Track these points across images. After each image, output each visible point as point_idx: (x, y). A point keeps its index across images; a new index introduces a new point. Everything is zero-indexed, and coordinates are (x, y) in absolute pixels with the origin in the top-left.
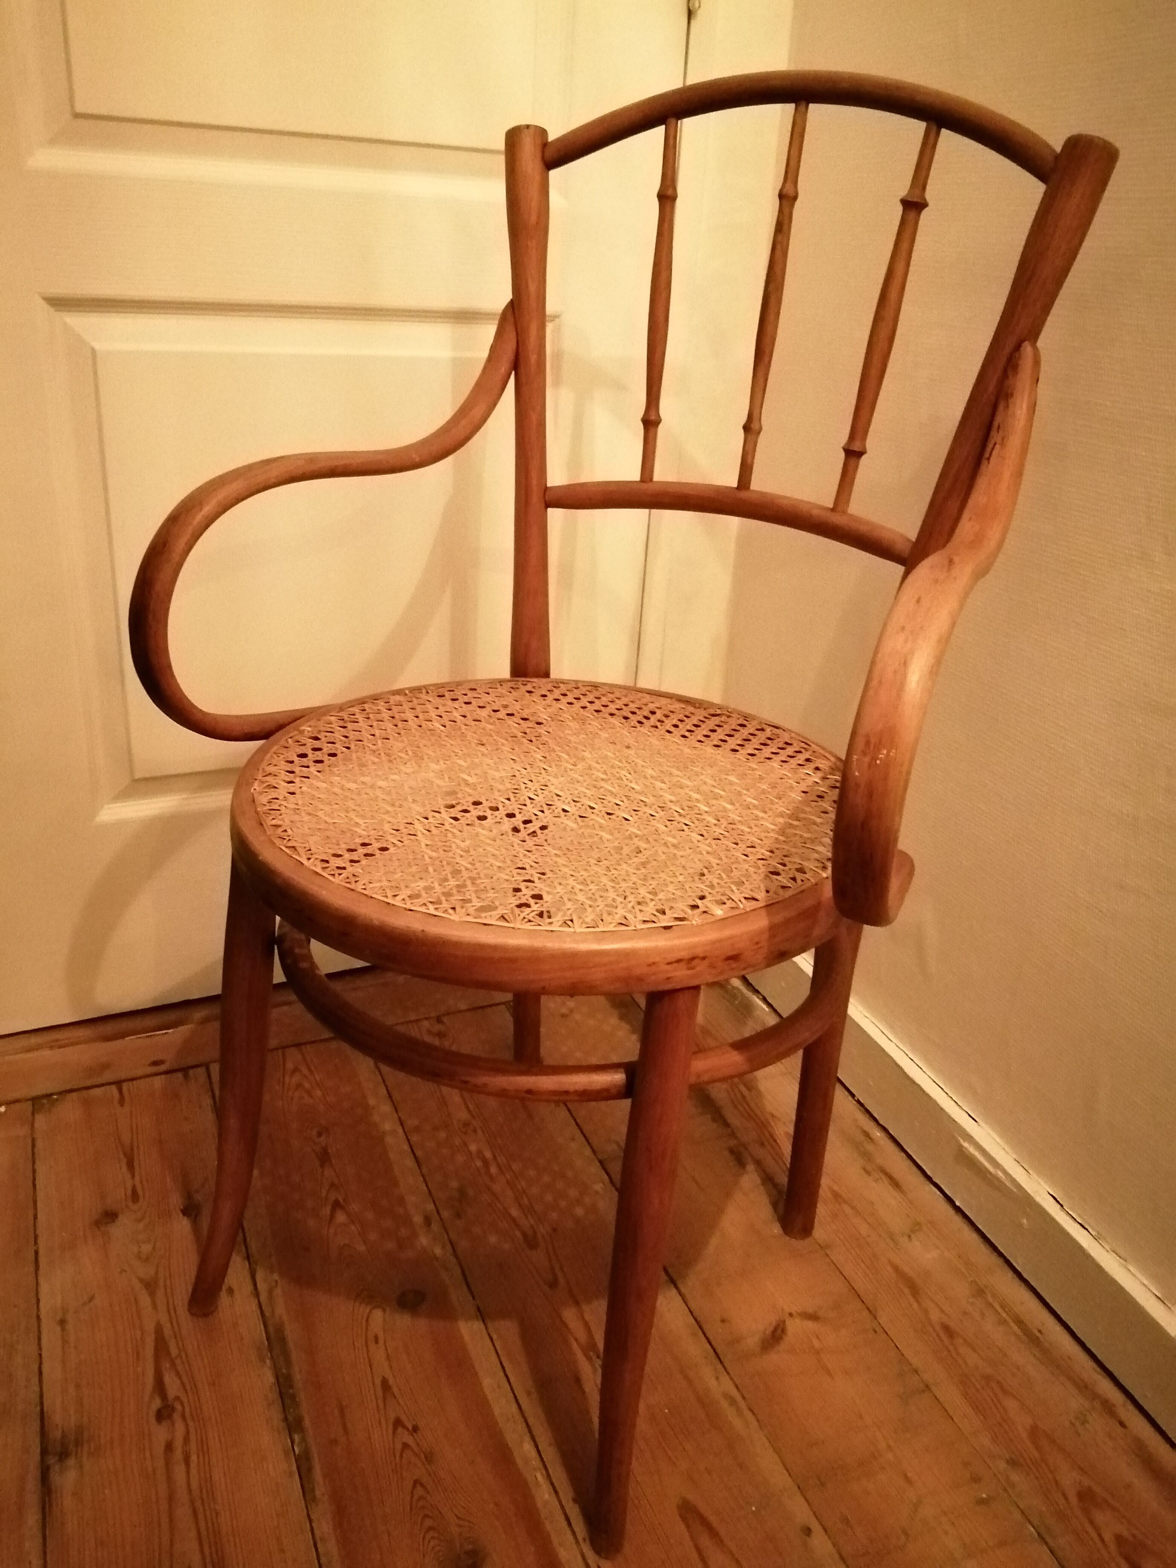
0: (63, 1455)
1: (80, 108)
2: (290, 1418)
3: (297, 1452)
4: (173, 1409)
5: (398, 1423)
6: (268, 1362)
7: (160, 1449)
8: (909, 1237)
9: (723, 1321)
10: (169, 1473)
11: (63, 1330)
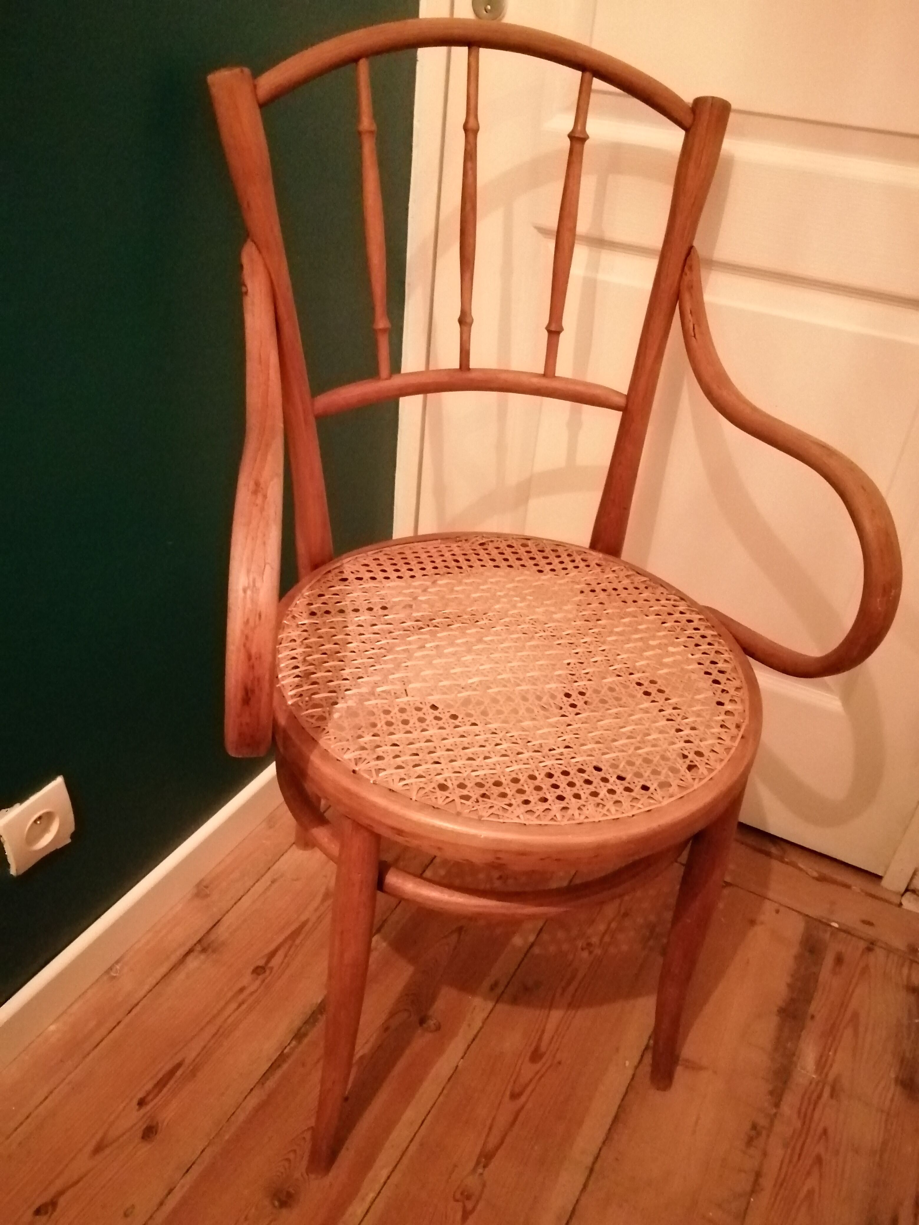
0: (204, 950)
2: (303, 1030)
4: (265, 972)
7: (239, 986)
10: (227, 1003)
11: (270, 885)
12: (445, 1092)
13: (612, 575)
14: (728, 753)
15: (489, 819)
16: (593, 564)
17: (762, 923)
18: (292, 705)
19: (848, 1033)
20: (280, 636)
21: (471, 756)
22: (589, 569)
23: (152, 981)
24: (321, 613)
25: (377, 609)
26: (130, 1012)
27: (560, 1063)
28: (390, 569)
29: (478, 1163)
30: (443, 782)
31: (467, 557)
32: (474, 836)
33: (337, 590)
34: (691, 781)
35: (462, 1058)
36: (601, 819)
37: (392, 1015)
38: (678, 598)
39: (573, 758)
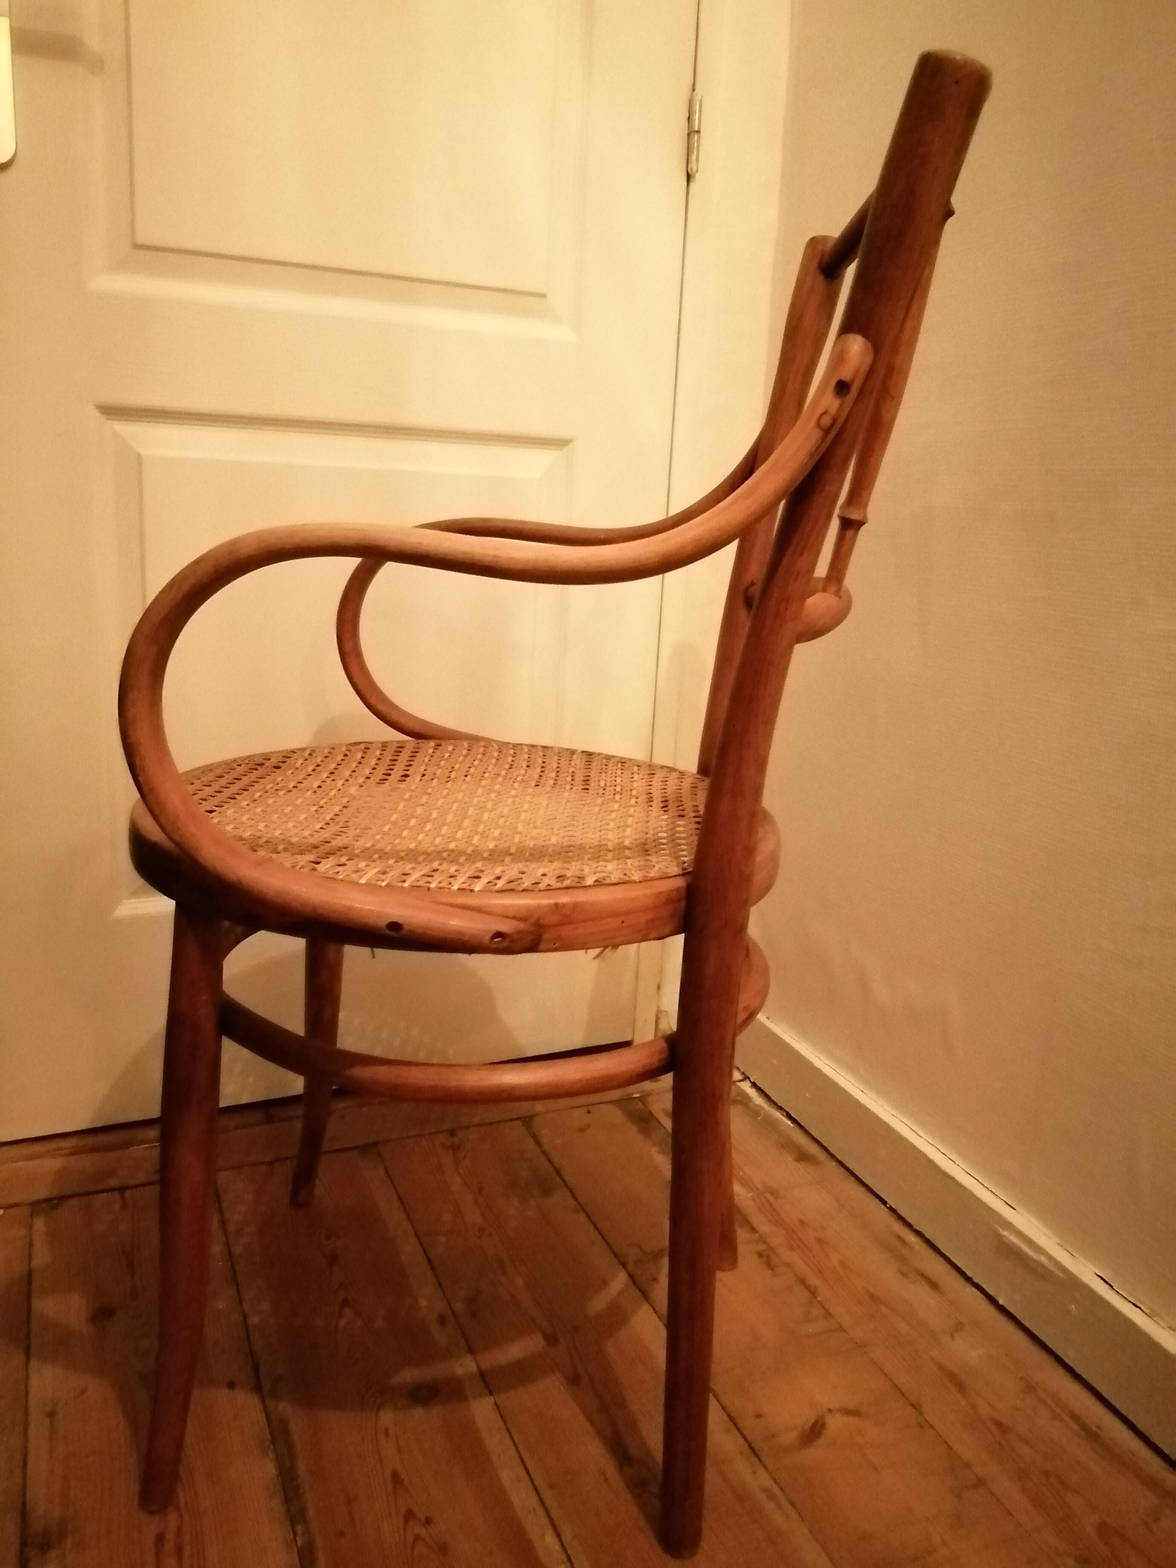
0: (45, 1547)
1: (140, 240)
2: (293, 1509)
3: (299, 1543)
5: (409, 1515)
6: (271, 1455)
8: (952, 1336)
9: (758, 1416)
11: (51, 1423)
12: (513, 1432)
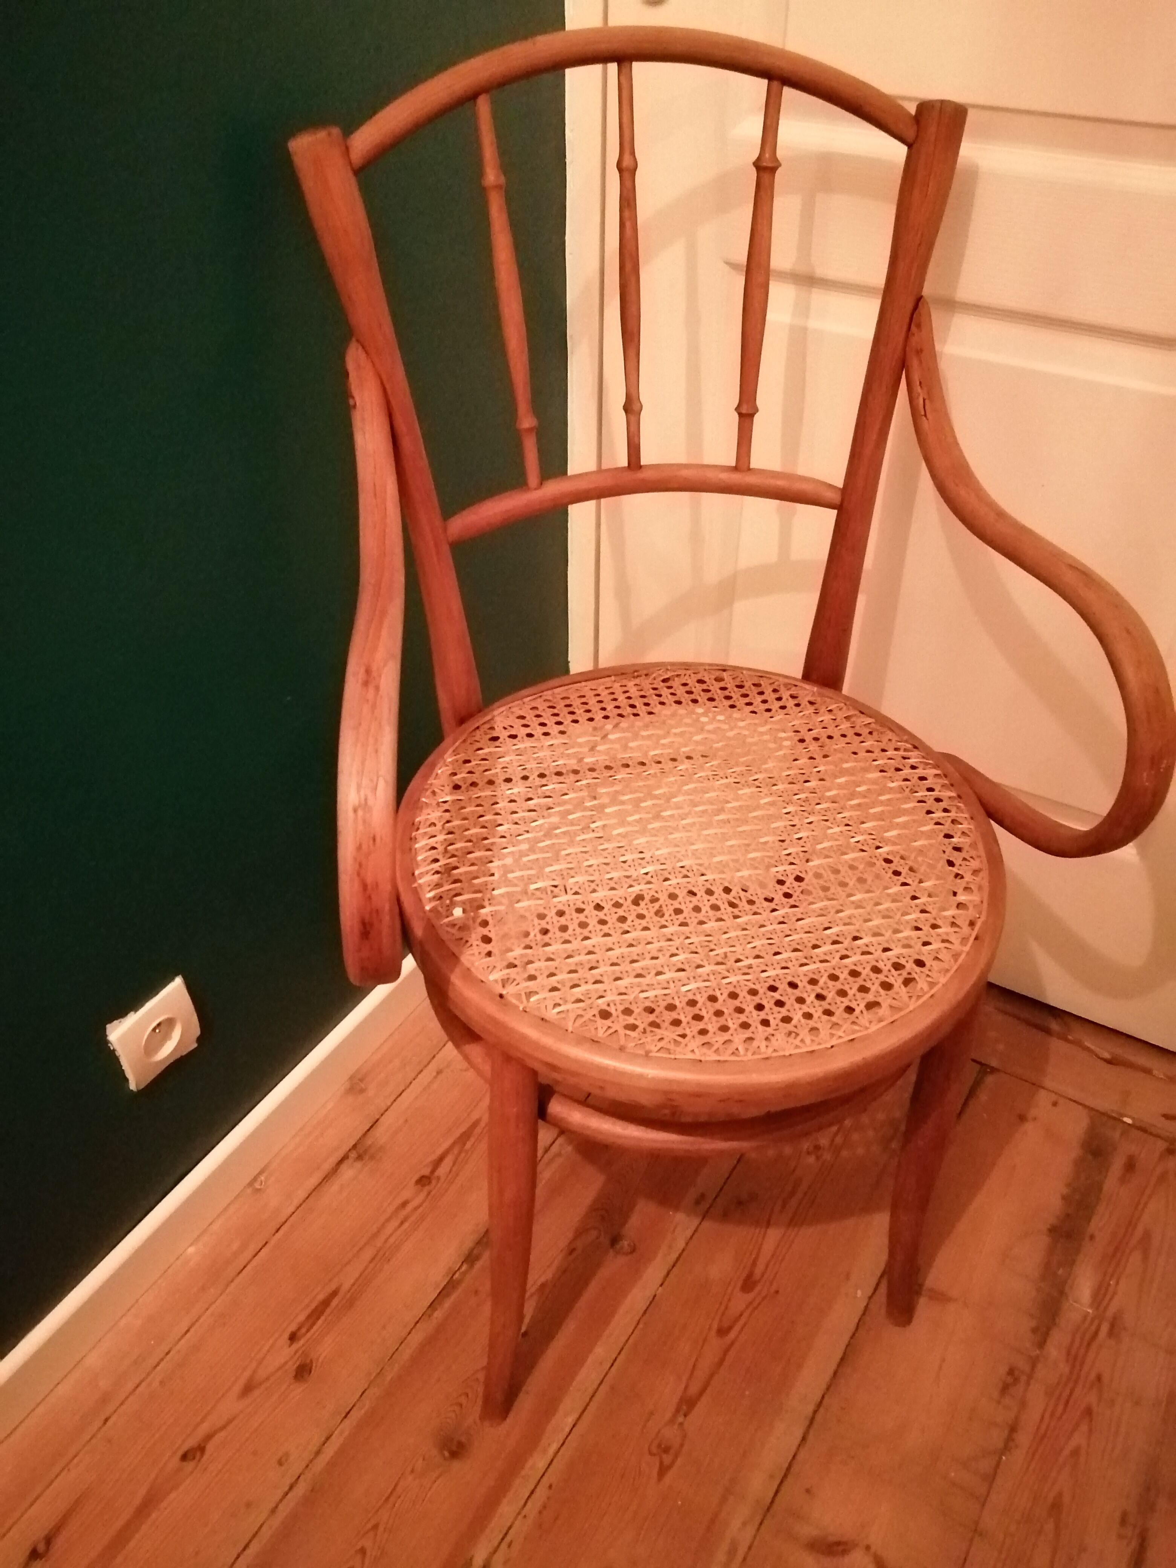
0: (360, 1157)
2: (475, 1252)
4: (430, 1183)
7: (400, 1199)
9: (808, 1491)
10: (388, 1220)
11: (435, 1077)
12: (641, 1326)
13: (827, 717)
14: (956, 961)
15: (658, 1055)
16: (804, 702)
17: (1035, 1119)
18: (431, 910)
19: (1136, 1258)
20: (417, 820)
21: (640, 971)
22: (799, 709)
23: (301, 1194)
24: (466, 786)
25: (533, 777)
26: (277, 1231)
27: (777, 1292)
28: (550, 721)
29: (678, 1411)
30: (605, 1007)
31: (646, 700)
32: (641, 1076)
33: (486, 754)
34: (906, 998)
35: (661, 1285)
36: (793, 1052)
37: (579, 1233)
38: (909, 746)
39: (763, 971)
